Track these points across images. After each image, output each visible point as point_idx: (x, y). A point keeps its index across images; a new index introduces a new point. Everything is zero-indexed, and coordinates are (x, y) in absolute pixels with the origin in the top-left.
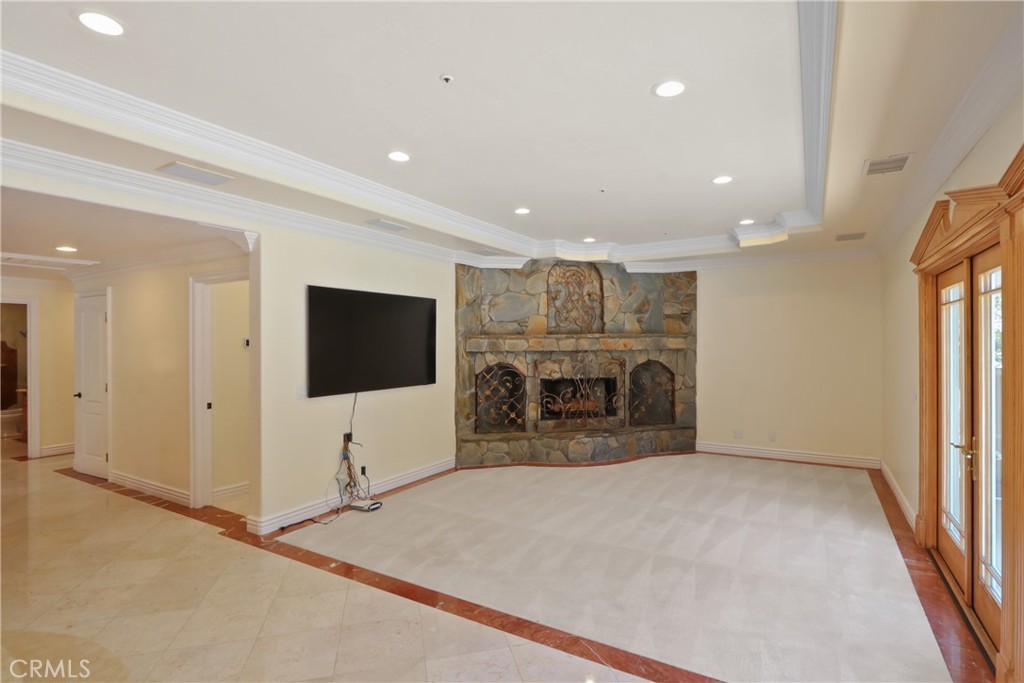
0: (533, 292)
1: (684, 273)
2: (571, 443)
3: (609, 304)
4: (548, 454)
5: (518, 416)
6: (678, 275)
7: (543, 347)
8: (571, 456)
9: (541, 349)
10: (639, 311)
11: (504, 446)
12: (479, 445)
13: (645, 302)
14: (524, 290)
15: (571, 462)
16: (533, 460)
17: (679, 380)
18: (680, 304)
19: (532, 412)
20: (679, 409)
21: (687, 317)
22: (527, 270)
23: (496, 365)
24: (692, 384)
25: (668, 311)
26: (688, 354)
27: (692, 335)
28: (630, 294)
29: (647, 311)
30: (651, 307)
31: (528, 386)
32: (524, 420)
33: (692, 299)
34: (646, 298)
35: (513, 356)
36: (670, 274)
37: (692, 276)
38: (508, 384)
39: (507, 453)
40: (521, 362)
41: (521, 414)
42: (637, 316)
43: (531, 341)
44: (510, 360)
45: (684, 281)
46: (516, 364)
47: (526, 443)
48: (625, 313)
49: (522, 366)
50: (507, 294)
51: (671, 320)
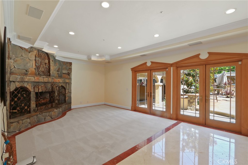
0: (31, 59)
1: (69, 62)
2: (53, 113)
3: (52, 68)
4: (45, 119)
5: (28, 108)
6: (67, 63)
7: (39, 80)
8: (53, 117)
9: (38, 81)
10: (58, 71)
11: (28, 120)
12: (18, 123)
13: (59, 69)
14: (28, 57)
15: (53, 119)
16: (39, 123)
17: (67, 91)
18: (68, 70)
19: (33, 105)
20: (67, 99)
21: (69, 74)
22: (29, 50)
23: (20, 87)
24: (70, 92)
25: (64, 72)
26: (70, 84)
27: (70, 79)
28: (56, 66)
29: (59, 71)
30: (60, 70)
31: (32, 95)
32: (30, 109)
33: (70, 69)
34: (59, 68)
35: (27, 83)
36: (65, 62)
37: (71, 64)
38: (24, 95)
39: (30, 123)
40: (29, 86)
41: (29, 106)
42: (58, 72)
43: (36, 78)
44: (25, 85)
45: (69, 64)
46: (28, 87)
47: (35, 117)
48: (55, 71)
49: (30, 87)
50: (22, 57)
51: (65, 74)
